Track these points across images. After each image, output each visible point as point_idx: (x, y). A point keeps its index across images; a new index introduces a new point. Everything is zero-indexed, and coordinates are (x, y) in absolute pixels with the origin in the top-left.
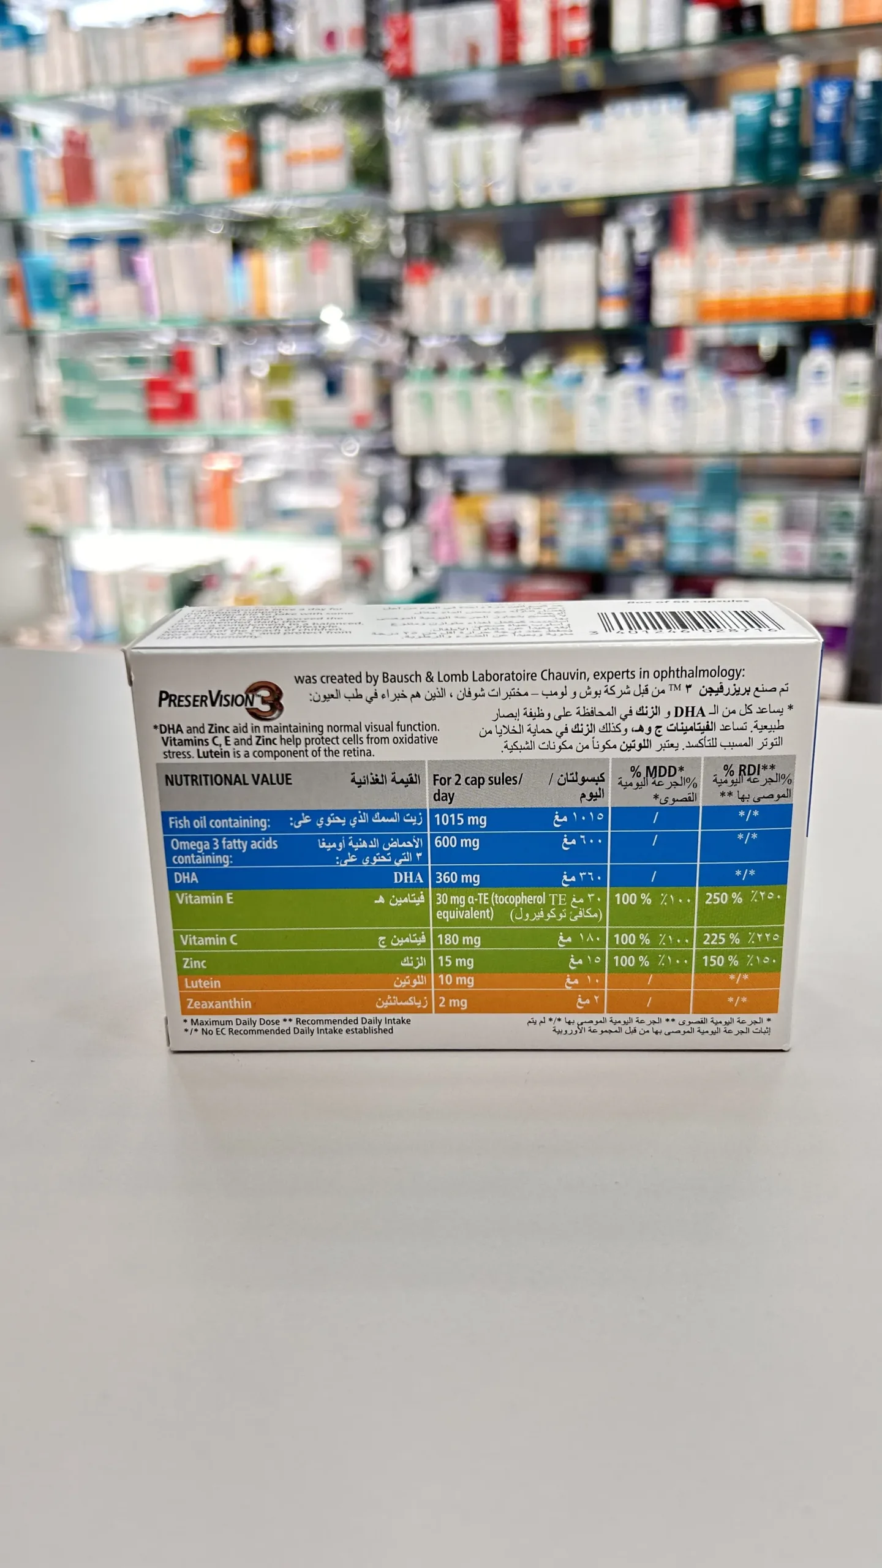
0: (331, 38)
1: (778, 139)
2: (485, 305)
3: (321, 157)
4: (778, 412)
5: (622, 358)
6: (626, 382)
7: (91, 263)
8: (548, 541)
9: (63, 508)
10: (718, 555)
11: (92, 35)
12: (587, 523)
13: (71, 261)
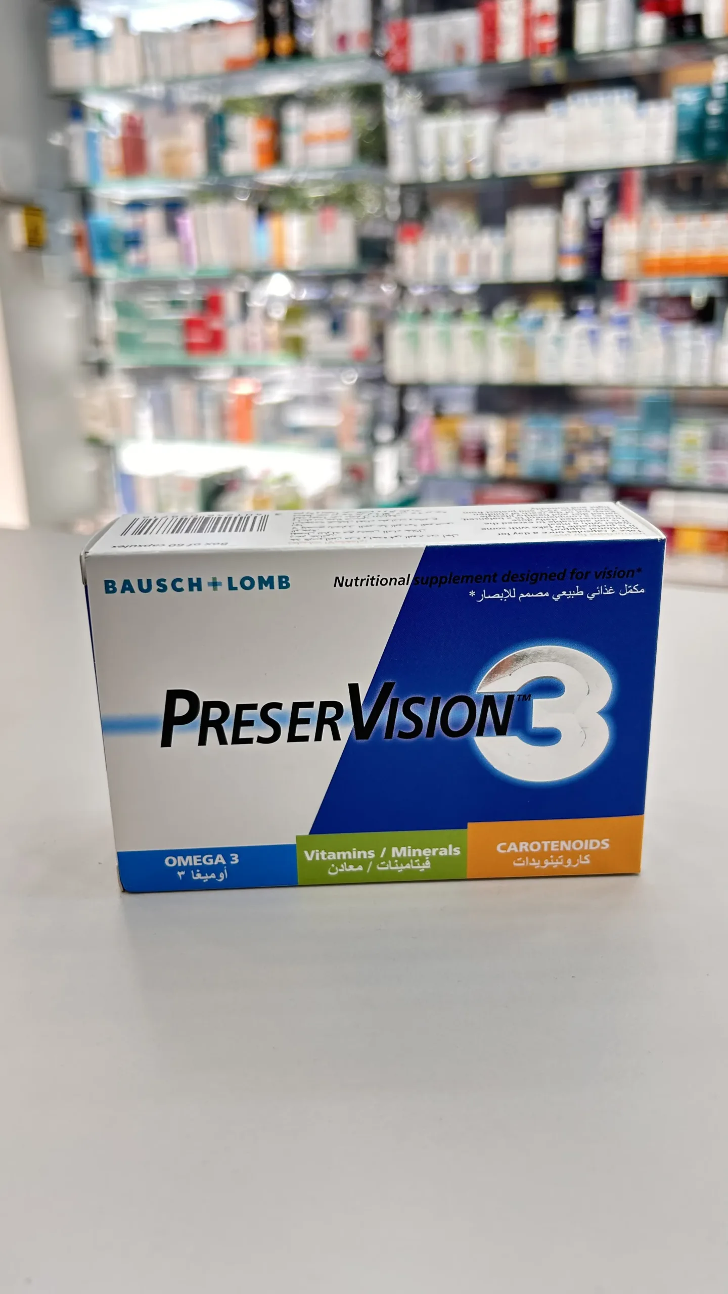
0: (342, 41)
1: (713, 125)
2: (464, 260)
3: (331, 138)
4: (706, 353)
5: (576, 306)
6: (579, 326)
7: (144, 224)
8: (511, 456)
9: (115, 422)
10: (654, 470)
11: (148, 39)
12: (545, 442)
13: (126, 222)
